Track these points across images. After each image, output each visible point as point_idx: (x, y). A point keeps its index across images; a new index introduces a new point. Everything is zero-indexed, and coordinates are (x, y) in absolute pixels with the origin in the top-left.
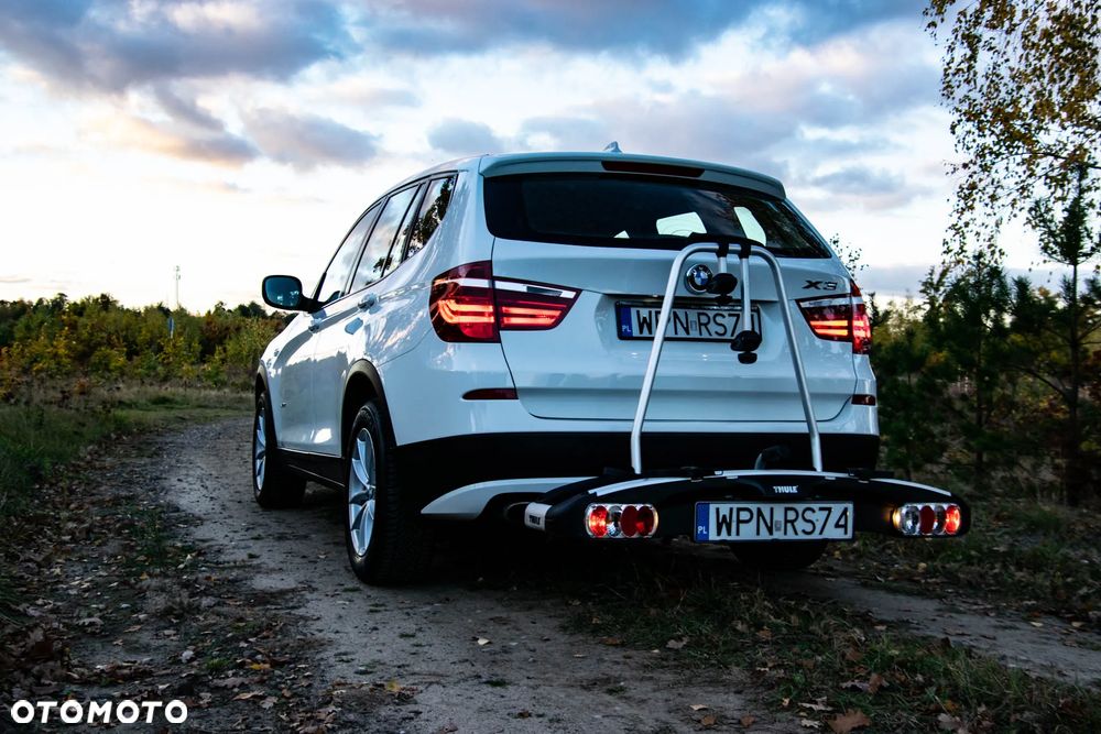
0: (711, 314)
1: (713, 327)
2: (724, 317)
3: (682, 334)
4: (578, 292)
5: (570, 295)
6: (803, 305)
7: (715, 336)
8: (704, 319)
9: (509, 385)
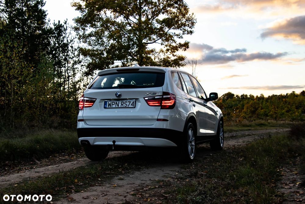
0: (124, 102)
1: (124, 105)
2: (127, 102)
3: (117, 106)
4: (96, 99)
5: (95, 100)
6: (146, 99)
7: (124, 107)
8: (122, 103)
9: (82, 119)
